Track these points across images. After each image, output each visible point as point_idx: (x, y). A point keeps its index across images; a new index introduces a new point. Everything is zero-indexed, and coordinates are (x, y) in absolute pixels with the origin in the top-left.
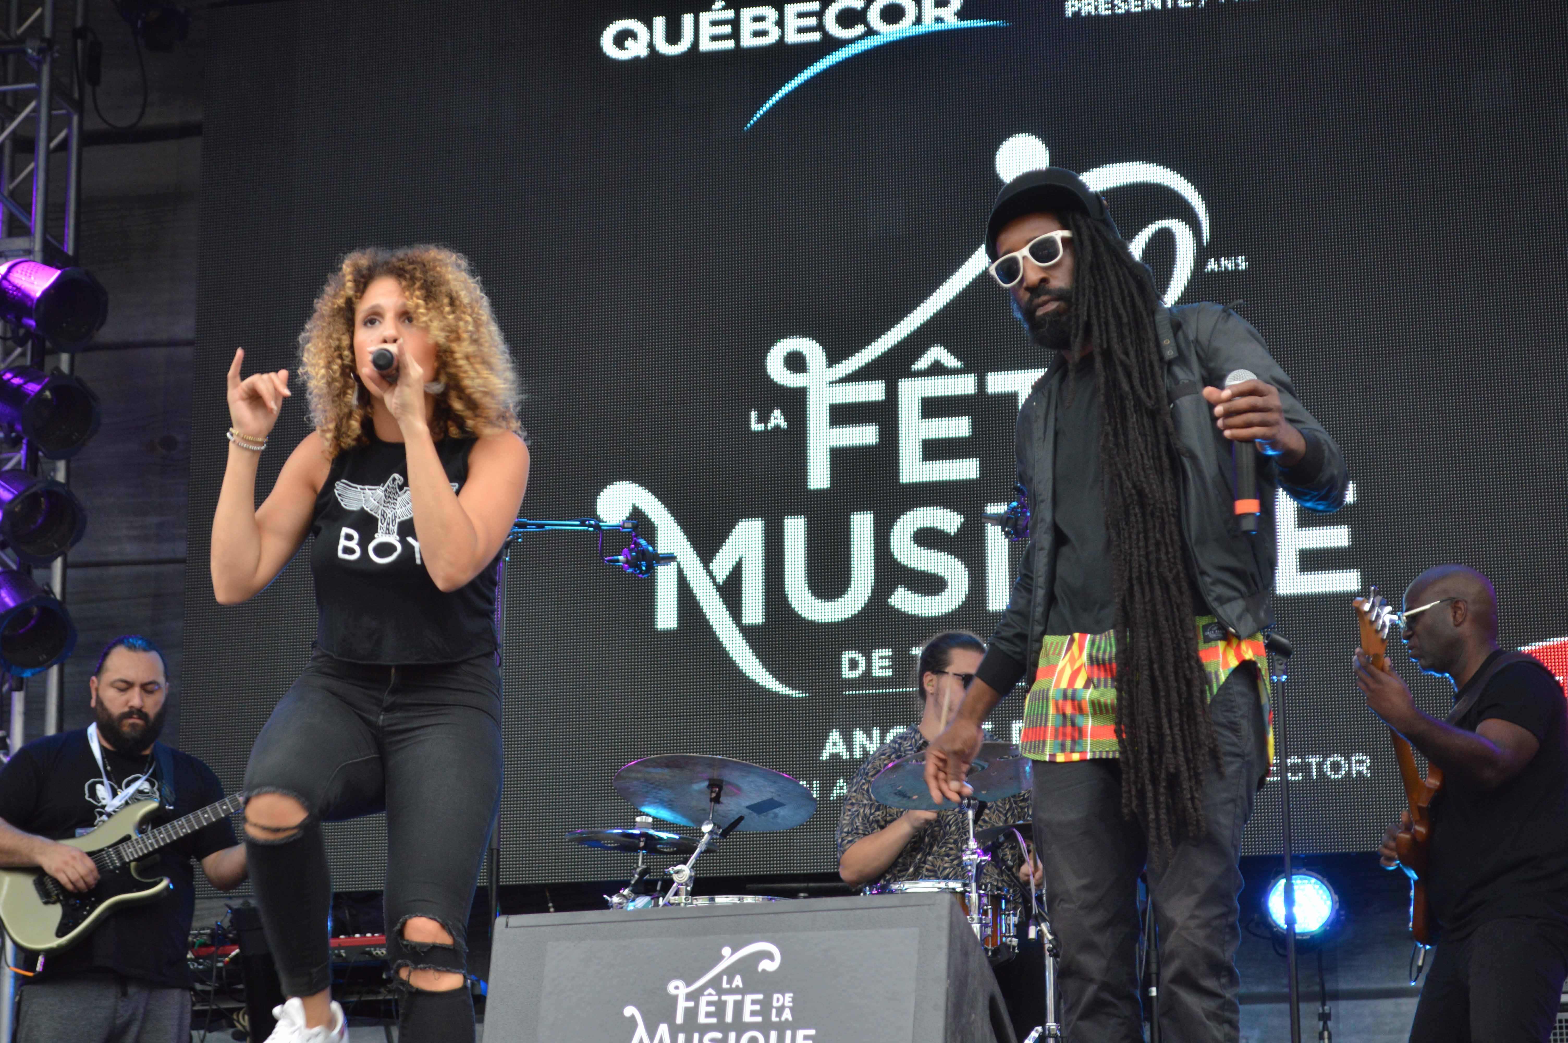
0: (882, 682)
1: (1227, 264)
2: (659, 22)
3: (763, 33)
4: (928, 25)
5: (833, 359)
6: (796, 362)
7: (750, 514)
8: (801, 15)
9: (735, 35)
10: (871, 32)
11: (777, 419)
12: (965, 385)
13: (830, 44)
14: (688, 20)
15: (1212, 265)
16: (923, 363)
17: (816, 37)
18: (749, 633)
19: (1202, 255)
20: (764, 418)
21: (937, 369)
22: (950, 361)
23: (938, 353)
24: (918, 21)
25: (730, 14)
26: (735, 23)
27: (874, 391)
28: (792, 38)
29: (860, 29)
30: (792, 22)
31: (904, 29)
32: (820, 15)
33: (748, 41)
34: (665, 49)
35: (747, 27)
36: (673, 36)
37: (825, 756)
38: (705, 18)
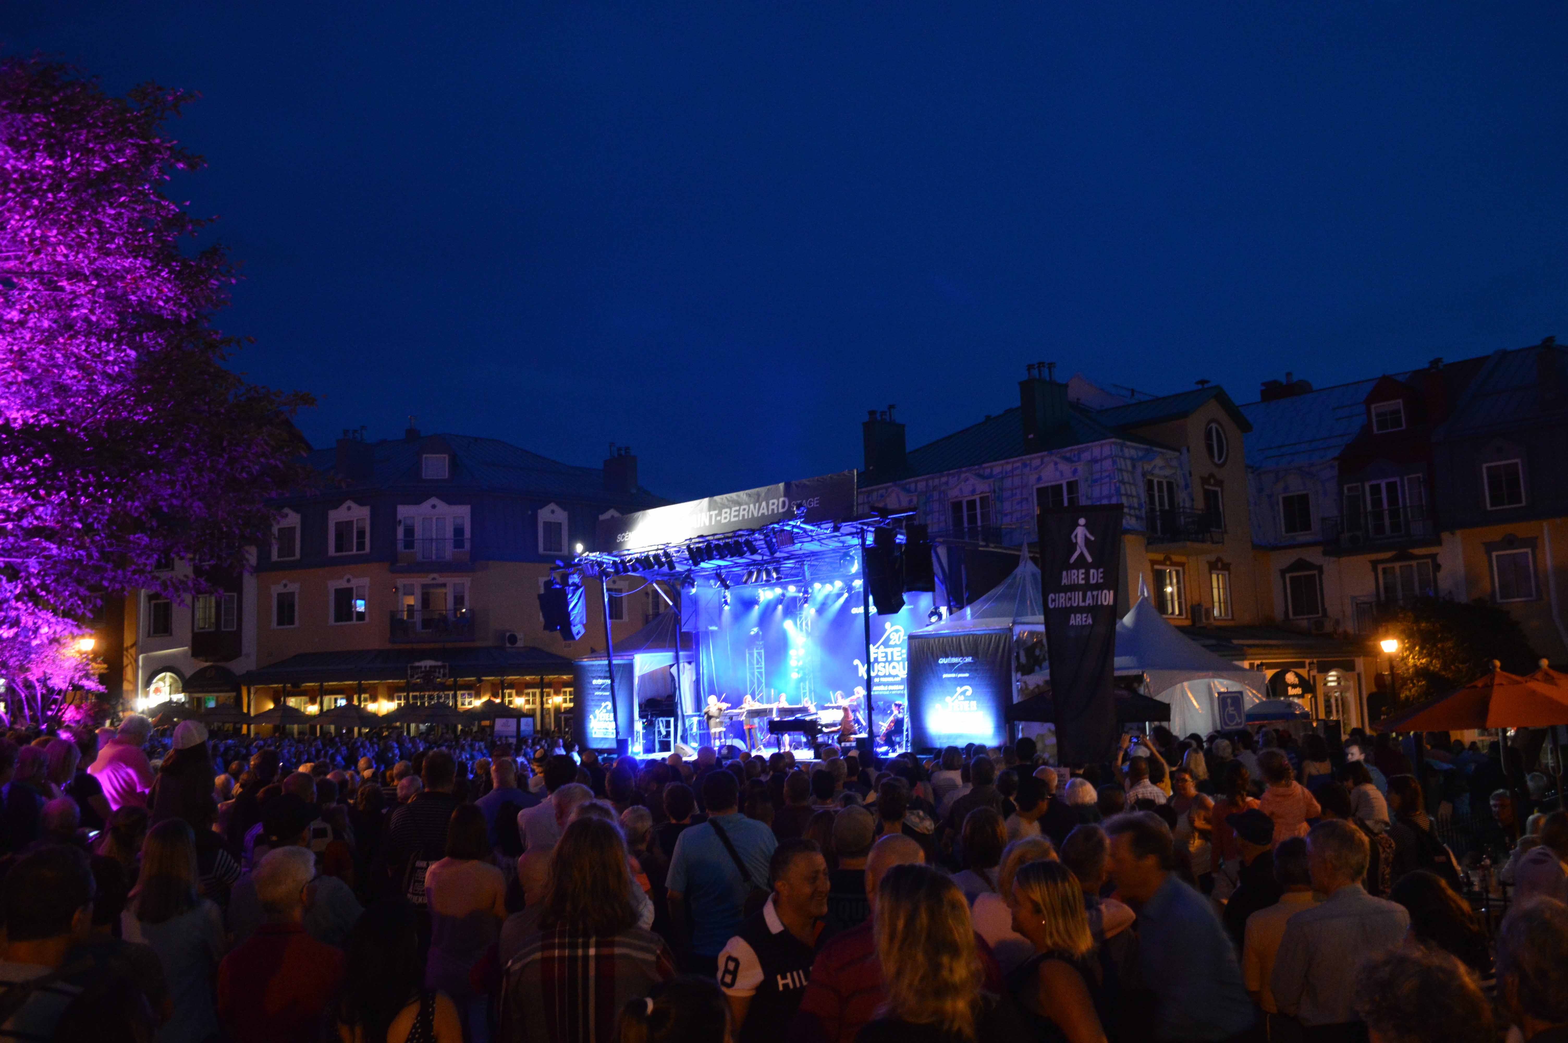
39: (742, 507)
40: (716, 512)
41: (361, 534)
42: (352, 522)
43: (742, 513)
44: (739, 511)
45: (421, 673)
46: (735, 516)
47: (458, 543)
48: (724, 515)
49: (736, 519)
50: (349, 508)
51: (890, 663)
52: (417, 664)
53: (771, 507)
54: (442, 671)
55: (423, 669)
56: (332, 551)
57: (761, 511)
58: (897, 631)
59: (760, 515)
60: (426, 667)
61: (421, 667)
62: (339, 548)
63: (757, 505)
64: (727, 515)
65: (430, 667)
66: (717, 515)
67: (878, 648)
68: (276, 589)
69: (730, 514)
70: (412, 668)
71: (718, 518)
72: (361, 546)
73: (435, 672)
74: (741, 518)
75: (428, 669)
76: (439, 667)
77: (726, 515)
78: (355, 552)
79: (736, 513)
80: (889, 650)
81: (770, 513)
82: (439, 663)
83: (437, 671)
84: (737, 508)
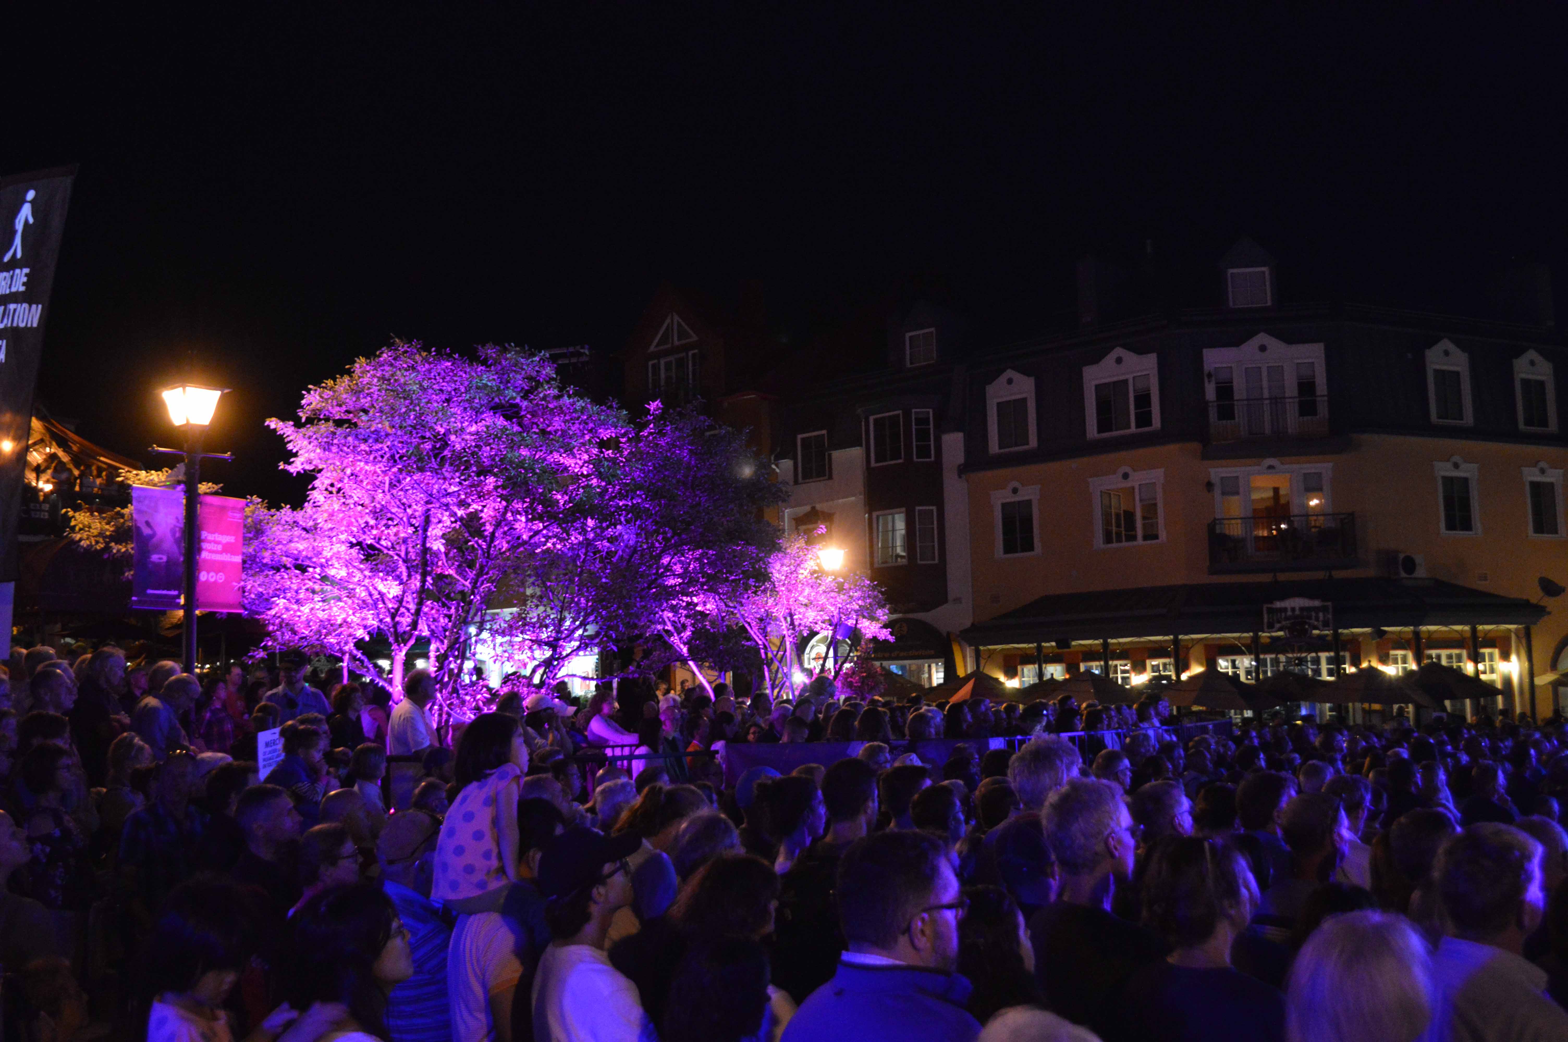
41: (1143, 400)
42: (1126, 382)
45: (1287, 618)
47: (1307, 407)
50: (1119, 360)
52: (1278, 605)
54: (1321, 615)
55: (1289, 613)
56: (1092, 431)
60: (1293, 609)
61: (1285, 610)
62: (1104, 425)
65: (1302, 609)
68: (1000, 497)
70: (1271, 611)
72: (1144, 419)
73: (1310, 618)
75: (1297, 612)
76: (1316, 609)
78: (1133, 429)
82: (1317, 603)
83: (1313, 614)
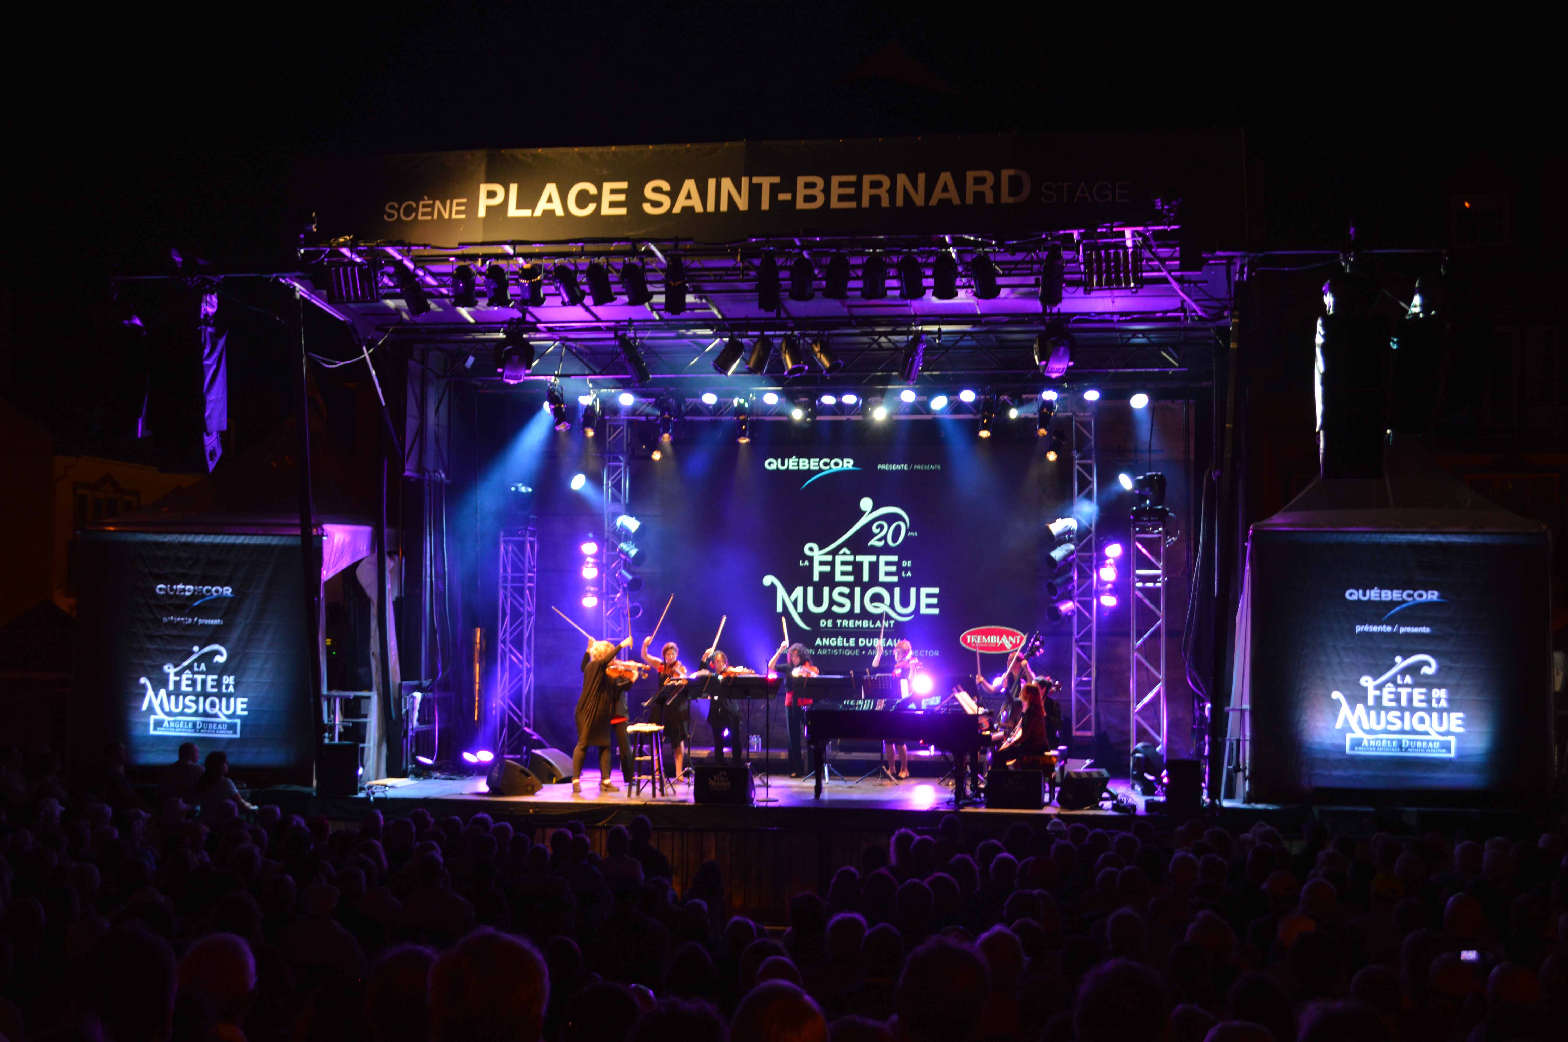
0: (829, 628)
1: (913, 534)
2: (779, 460)
3: (805, 466)
4: (845, 468)
5: (821, 549)
6: (811, 549)
7: (800, 585)
8: (814, 462)
9: (798, 465)
10: (830, 468)
11: (807, 563)
12: (851, 558)
13: (821, 470)
14: (786, 460)
15: (909, 534)
16: (841, 552)
17: (817, 468)
18: (800, 614)
19: (907, 531)
20: (804, 562)
21: (844, 554)
22: (848, 552)
23: (845, 550)
24: (843, 466)
25: (797, 460)
26: (798, 463)
27: (829, 558)
28: (812, 468)
29: (828, 467)
30: (812, 464)
31: (839, 468)
32: (819, 462)
33: (801, 468)
34: (781, 468)
35: (801, 464)
36: (783, 464)
37: (816, 644)
38: (791, 460)
39: (867, 179)
40: (776, 180)
43: (867, 192)
44: (858, 185)
46: (842, 198)
48: (801, 192)
49: (853, 205)
51: (865, 588)
53: (971, 188)
57: (937, 195)
58: (890, 519)
59: (933, 202)
63: (922, 177)
64: (817, 192)
66: (775, 189)
67: (834, 552)
69: (827, 191)
71: (784, 197)
74: (866, 203)
77: (810, 192)
79: (851, 191)
80: (866, 560)
81: (970, 200)
84: (853, 178)
